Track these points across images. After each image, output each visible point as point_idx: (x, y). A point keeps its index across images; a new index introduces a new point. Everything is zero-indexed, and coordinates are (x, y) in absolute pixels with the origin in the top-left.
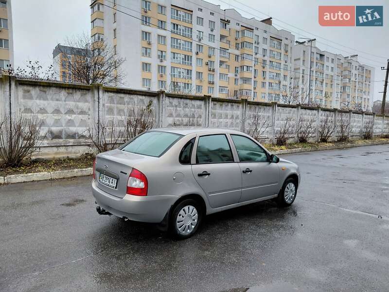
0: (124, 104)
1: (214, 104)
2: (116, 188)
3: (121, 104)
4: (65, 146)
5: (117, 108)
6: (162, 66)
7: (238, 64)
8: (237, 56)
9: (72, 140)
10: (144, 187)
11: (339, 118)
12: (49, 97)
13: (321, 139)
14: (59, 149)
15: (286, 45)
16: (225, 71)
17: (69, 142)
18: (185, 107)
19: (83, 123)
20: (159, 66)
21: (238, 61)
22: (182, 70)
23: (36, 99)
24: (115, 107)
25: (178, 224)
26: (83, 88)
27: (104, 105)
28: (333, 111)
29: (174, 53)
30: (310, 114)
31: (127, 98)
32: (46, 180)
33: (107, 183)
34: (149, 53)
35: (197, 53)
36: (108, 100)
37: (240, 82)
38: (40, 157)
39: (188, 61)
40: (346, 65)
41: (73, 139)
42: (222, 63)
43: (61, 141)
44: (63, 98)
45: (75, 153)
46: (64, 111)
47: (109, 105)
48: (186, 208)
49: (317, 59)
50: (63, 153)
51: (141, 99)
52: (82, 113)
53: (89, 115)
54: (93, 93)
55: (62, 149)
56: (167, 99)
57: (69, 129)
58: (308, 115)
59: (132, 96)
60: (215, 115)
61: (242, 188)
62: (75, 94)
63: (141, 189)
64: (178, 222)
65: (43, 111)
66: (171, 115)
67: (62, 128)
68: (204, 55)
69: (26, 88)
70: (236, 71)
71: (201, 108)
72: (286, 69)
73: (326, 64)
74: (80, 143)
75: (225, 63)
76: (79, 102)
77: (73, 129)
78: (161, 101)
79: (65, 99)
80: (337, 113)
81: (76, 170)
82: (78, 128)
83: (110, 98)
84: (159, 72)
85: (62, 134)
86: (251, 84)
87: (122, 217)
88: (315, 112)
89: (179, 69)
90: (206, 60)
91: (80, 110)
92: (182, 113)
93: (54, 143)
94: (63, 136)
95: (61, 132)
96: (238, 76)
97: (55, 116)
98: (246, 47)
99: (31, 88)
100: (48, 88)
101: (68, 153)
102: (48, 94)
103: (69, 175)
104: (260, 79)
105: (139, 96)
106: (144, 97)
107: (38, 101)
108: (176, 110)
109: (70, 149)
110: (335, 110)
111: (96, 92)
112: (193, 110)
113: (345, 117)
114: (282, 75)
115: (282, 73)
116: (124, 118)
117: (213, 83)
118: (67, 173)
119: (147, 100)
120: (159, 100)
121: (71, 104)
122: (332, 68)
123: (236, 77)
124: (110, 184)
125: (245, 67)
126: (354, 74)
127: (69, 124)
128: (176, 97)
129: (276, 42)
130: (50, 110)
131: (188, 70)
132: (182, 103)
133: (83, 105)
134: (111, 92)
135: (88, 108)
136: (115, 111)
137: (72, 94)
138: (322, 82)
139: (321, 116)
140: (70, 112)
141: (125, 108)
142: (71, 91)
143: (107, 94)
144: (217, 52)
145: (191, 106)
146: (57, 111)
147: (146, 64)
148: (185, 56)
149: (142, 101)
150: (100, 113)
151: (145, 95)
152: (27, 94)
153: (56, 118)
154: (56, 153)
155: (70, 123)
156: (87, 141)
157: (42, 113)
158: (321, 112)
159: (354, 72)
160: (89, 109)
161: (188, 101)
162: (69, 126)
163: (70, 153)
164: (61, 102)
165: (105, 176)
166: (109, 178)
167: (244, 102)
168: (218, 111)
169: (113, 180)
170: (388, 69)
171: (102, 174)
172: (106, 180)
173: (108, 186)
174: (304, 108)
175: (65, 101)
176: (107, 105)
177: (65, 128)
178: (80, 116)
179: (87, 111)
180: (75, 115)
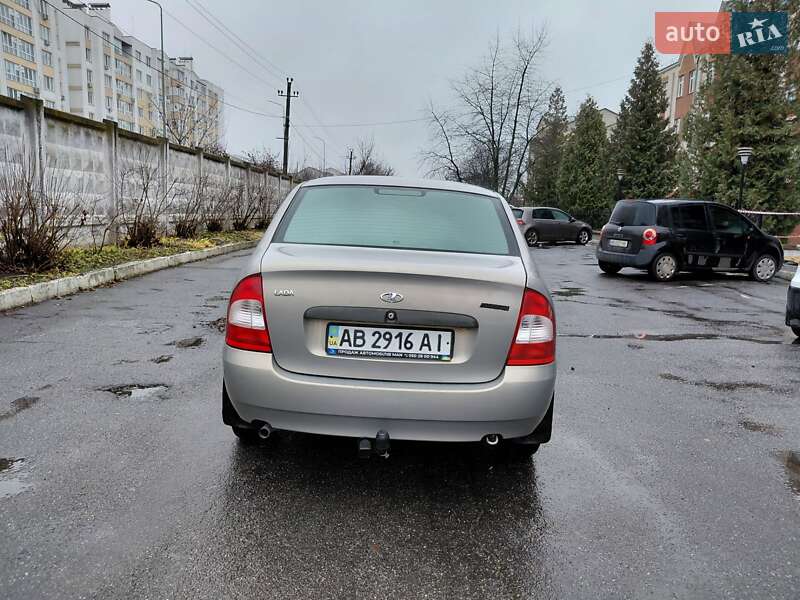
2: (450, 357)
10: (550, 340)
11: (252, 181)
30: (216, 171)
33: (394, 347)
49: (116, 51)
58: (213, 173)
60: (54, 158)
72: (48, 63)
73: (136, 65)
80: (250, 172)
113: (260, 182)
114: (40, 75)
115: (40, 69)
122: (149, 77)
124: (415, 350)
138: (131, 105)
139: (231, 176)
159: (189, 91)
165: (369, 331)
166: (400, 335)
167: (109, 127)
168: (60, 146)
169: (426, 336)
170: (289, 96)
171: (342, 329)
172: (382, 343)
173: (404, 357)
174: (207, 157)
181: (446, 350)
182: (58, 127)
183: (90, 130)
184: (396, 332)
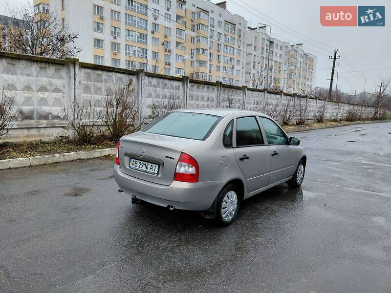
0: (102, 82)
1: (192, 86)
2: (158, 174)
3: (98, 81)
4: (37, 128)
5: (94, 86)
6: (115, 44)
7: (194, 46)
8: (193, 39)
9: (45, 121)
10: (195, 173)
11: (297, 102)
12: (18, 71)
13: (283, 123)
14: (30, 132)
15: (240, 30)
16: (181, 53)
17: (42, 124)
18: (164, 88)
19: (57, 102)
20: (112, 43)
21: (193, 43)
22: (137, 49)
23: (3, 73)
24: (93, 85)
25: (222, 210)
26: (57, 62)
27: (80, 82)
28: (293, 96)
29: (129, 30)
30: (275, 98)
31: (104, 75)
32: (25, 167)
33: (143, 168)
34: (102, 29)
35: (153, 32)
36: (85, 76)
37: (196, 65)
38: (8, 141)
39: (143, 39)
40: (292, 53)
41: (47, 119)
42: (178, 43)
43: (32, 122)
44: (35, 73)
45: (48, 136)
46: (36, 88)
47: (86, 82)
48: (229, 193)
49: (267, 45)
50: (34, 136)
51: (119, 77)
52: (56, 90)
53: (64, 93)
54: (69, 69)
55: (34, 132)
56: (146, 78)
57: (41, 108)
58: (273, 99)
59: (110, 74)
60: (192, 97)
61: (271, 171)
62: (48, 69)
63: (192, 175)
64: (223, 209)
65: (11, 87)
66: (150, 96)
67: (34, 107)
68: (159, 35)
70: (192, 54)
71: (179, 90)
72: (239, 54)
73: (275, 50)
74: (54, 124)
75: (181, 45)
76: (53, 78)
77: (46, 109)
78: (140, 81)
79: (38, 73)
80: (296, 98)
81: (57, 155)
82: (52, 107)
83: (87, 75)
84: (112, 49)
85: (33, 114)
86: (207, 67)
87: (166, 206)
88: (278, 96)
89: (134, 48)
90: (162, 40)
91: (53, 88)
92: (161, 93)
93: (25, 125)
94: (35, 116)
95: (32, 112)
96: (194, 59)
97: (25, 93)
98: (202, 29)
100: (17, 61)
101: (40, 136)
102: (17, 68)
103: (50, 161)
104: (215, 62)
105: (117, 74)
106: (122, 75)
107: (5, 76)
108: (155, 90)
109: (43, 131)
110: (294, 95)
111: (72, 68)
112: (172, 90)
113: (303, 102)
114: (235, 60)
115: (236, 58)
116: (102, 97)
117: (169, 65)
118: (49, 158)
119: (126, 78)
120: (138, 78)
121: (44, 80)
122: (281, 55)
123: (192, 60)
124: (148, 170)
125: (201, 50)
126: (299, 62)
127: (41, 103)
128: (156, 77)
129: (230, 26)
130: (19, 86)
131: (143, 49)
132: (161, 83)
133: (58, 82)
134: (88, 68)
135: (63, 85)
136: (92, 89)
137: (44, 68)
138: (271, 68)
139: (284, 100)
140: (43, 89)
141: (103, 86)
142: (43, 65)
143: (83, 70)
144: (174, 32)
145: (170, 86)
146: (28, 88)
147: (99, 40)
148: (140, 34)
149: (121, 79)
150: (77, 91)
151: (124, 73)
153: (26, 95)
154: (27, 136)
155: (43, 101)
156: (61, 122)
157: (10, 90)
158: (283, 96)
159: (299, 59)
160: (64, 87)
161: (167, 81)
162: (41, 105)
163: (43, 135)
164: (31, 78)
165: (138, 161)
166: (145, 164)
167: (219, 84)
168: (195, 93)
169: (152, 165)
170: (335, 59)
171: (133, 160)
172: (141, 166)
173: (146, 172)
174: (269, 92)
175: (37, 77)
176: (83, 82)
177: (37, 107)
178: (54, 95)
179: (61, 89)
180: (48, 93)
181: (156, 172)
182: (195, 86)
183: (209, 86)
184: (144, 163)
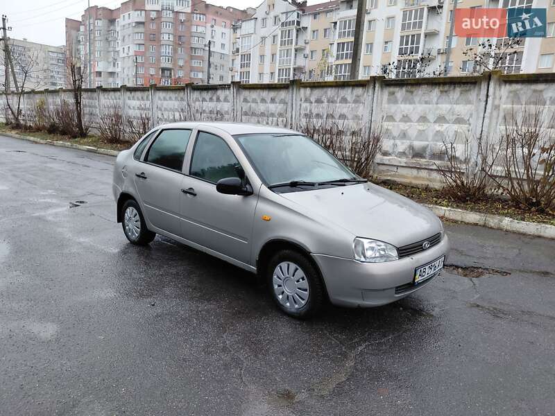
0: (543, 104)
3: (534, 103)
4: (427, 169)
5: (525, 111)
9: (438, 162)
12: (417, 99)
14: (420, 173)
17: (433, 164)
23: (401, 103)
24: (522, 110)
26: (464, 81)
27: (497, 107)
36: (507, 97)
38: (395, 179)
41: (440, 160)
43: (423, 161)
44: (435, 99)
46: (434, 118)
47: (509, 106)
50: (423, 179)
52: (459, 121)
53: (470, 124)
55: (424, 174)
57: (436, 145)
62: (452, 92)
65: (406, 119)
67: (427, 143)
69: (392, 89)
76: (457, 104)
79: (438, 100)
83: (511, 95)
85: (426, 152)
91: (455, 117)
93: (415, 164)
94: (427, 154)
95: (424, 149)
97: (419, 125)
99: (397, 89)
100: (417, 88)
101: (429, 180)
102: (416, 95)
107: (402, 106)
111: (484, 86)
121: (444, 107)
127: (436, 138)
130: (415, 117)
133: (462, 109)
135: (470, 112)
137: (446, 92)
140: (441, 119)
142: (446, 88)
146: (423, 119)
152: (392, 97)
153: (421, 128)
154: (416, 178)
155: (439, 135)
157: (406, 122)
160: (471, 115)
162: (437, 141)
163: (432, 180)
164: (430, 106)
175: (437, 104)
176: (504, 106)
177: (432, 143)
178: (456, 127)
179: (466, 118)
180: (448, 125)
